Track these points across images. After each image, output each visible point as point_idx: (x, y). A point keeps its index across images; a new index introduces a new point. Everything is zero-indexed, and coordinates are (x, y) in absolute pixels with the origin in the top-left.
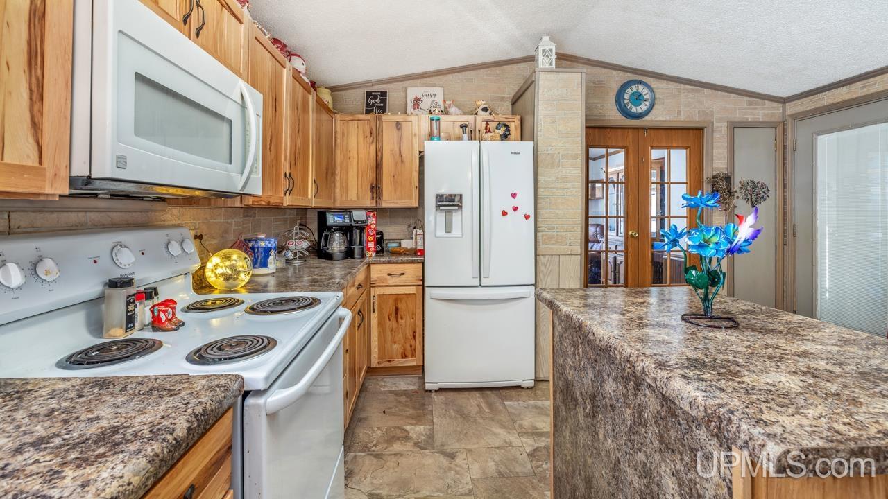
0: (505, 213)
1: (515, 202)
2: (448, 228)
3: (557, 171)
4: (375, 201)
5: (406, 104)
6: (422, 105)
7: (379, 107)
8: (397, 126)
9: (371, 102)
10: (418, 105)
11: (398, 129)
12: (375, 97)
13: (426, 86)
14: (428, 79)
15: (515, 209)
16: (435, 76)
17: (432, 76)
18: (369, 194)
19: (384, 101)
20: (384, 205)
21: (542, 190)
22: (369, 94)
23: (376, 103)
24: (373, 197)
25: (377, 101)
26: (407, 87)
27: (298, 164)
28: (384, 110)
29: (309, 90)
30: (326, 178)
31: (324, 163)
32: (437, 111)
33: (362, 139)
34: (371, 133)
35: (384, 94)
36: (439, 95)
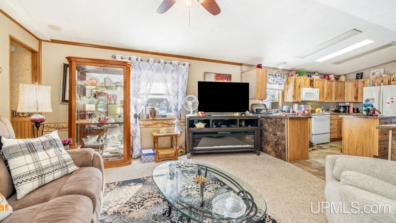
0: (388, 103)
1: (392, 100)
5: (370, 75)
6: (375, 74)
7: (360, 77)
8: (363, 82)
9: (358, 76)
10: (374, 75)
12: (359, 75)
15: (392, 102)
17: (380, 66)
18: (354, 99)
19: (362, 75)
20: (358, 101)
22: (357, 74)
25: (360, 75)
26: (370, 70)
27: (329, 95)
28: (362, 78)
29: (333, 81)
30: (340, 96)
31: (339, 93)
32: (378, 76)
33: (352, 87)
34: (355, 85)
35: (362, 73)
36: (382, 71)
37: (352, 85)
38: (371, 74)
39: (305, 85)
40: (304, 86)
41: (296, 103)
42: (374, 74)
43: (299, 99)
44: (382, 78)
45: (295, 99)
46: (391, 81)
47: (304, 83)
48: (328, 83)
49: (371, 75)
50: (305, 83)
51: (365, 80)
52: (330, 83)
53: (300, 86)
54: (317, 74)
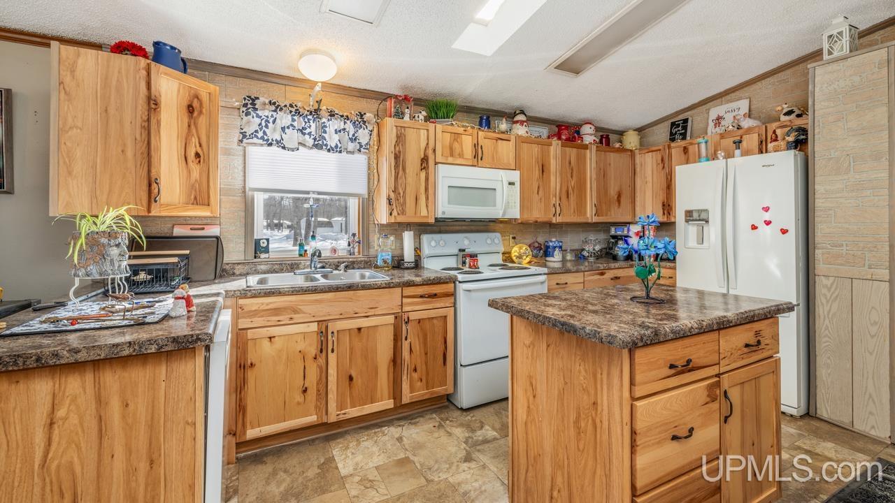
0: (754, 227)
1: (767, 216)
2: (701, 240)
3: (846, 177)
4: (666, 216)
5: (707, 124)
6: (723, 123)
7: (681, 134)
8: (684, 150)
9: (674, 131)
10: (720, 123)
11: (685, 153)
12: (678, 126)
13: (731, 102)
14: (733, 95)
15: (768, 223)
16: (740, 89)
17: (737, 90)
18: (661, 211)
19: (685, 128)
21: (821, 201)
22: (673, 124)
23: (679, 130)
24: (664, 214)
25: (680, 128)
26: (709, 109)
27: (572, 198)
28: (684, 137)
29: (585, 147)
30: (619, 201)
31: (613, 192)
32: (731, 127)
33: (655, 166)
34: (662, 160)
35: (686, 121)
36: (743, 106)
37: (655, 161)
38: (710, 121)
39: (452, 155)
40: (450, 160)
41: (408, 226)
42: (719, 119)
43: (424, 213)
44: (740, 132)
45: (403, 212)
46: (769, 140)
47: (451, 149)
48: (563, 155)
49: (711, 124)
50: (456, 145)
51: (691, 144)
52: (572, 152)
53: (425, 160)
54: (521, 117)
